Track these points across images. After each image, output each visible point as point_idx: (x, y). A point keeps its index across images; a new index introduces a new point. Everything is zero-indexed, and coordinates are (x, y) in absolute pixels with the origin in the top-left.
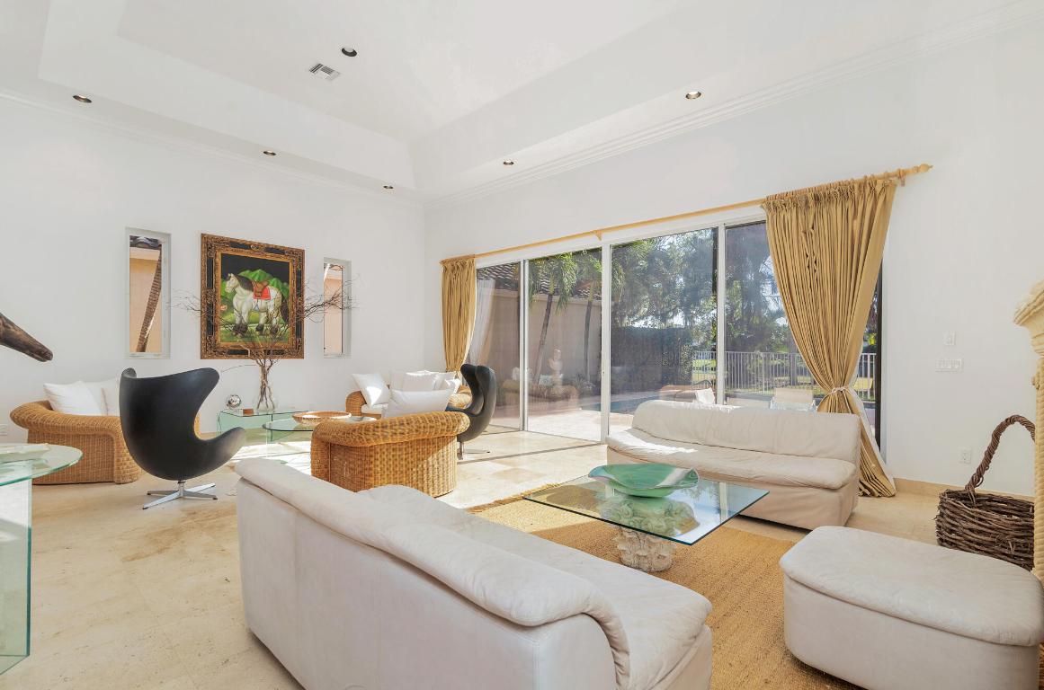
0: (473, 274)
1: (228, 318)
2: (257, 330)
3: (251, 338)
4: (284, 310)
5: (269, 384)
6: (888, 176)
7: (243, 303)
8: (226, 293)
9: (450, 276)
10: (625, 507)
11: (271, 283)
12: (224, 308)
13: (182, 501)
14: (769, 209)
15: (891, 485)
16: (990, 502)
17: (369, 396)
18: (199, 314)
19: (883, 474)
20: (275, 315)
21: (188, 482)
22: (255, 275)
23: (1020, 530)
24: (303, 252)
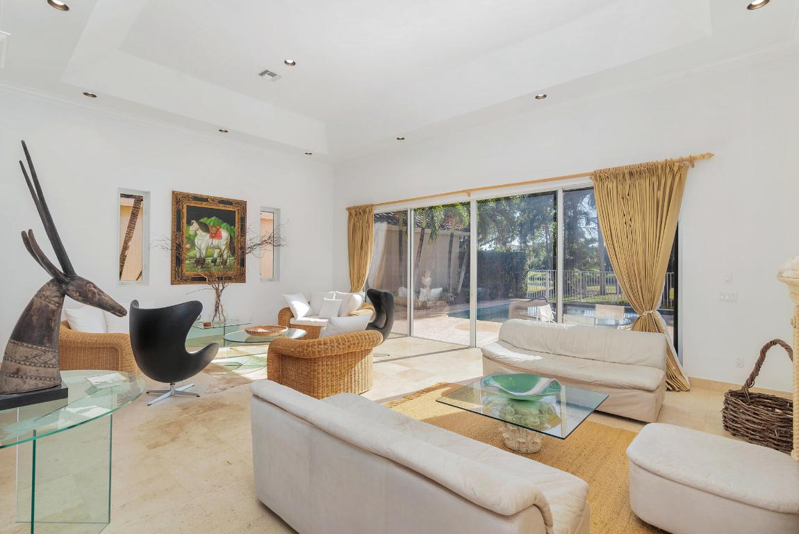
0: (372, 219)
1: (191, 253)
2: (212, 262)
3: (208, 268)
4: (231, 247)
5: (222, 303)
6: (682, 160)
7: (203, 242)
8: (190, 235)
9: (354, 220)
10: (509, 407)
11: (222, 227)
12: (188, 246)
13: (172, 398)
14: (596, 179)
15: (687, 383)
16: (759, 399)
17: (295, 311)
18: (170, 252)
19: (681, 374)
20: (226, 252)
21: (177, 384)
22: (211, 221)
23: (782, 422)
24: (245, 203)
